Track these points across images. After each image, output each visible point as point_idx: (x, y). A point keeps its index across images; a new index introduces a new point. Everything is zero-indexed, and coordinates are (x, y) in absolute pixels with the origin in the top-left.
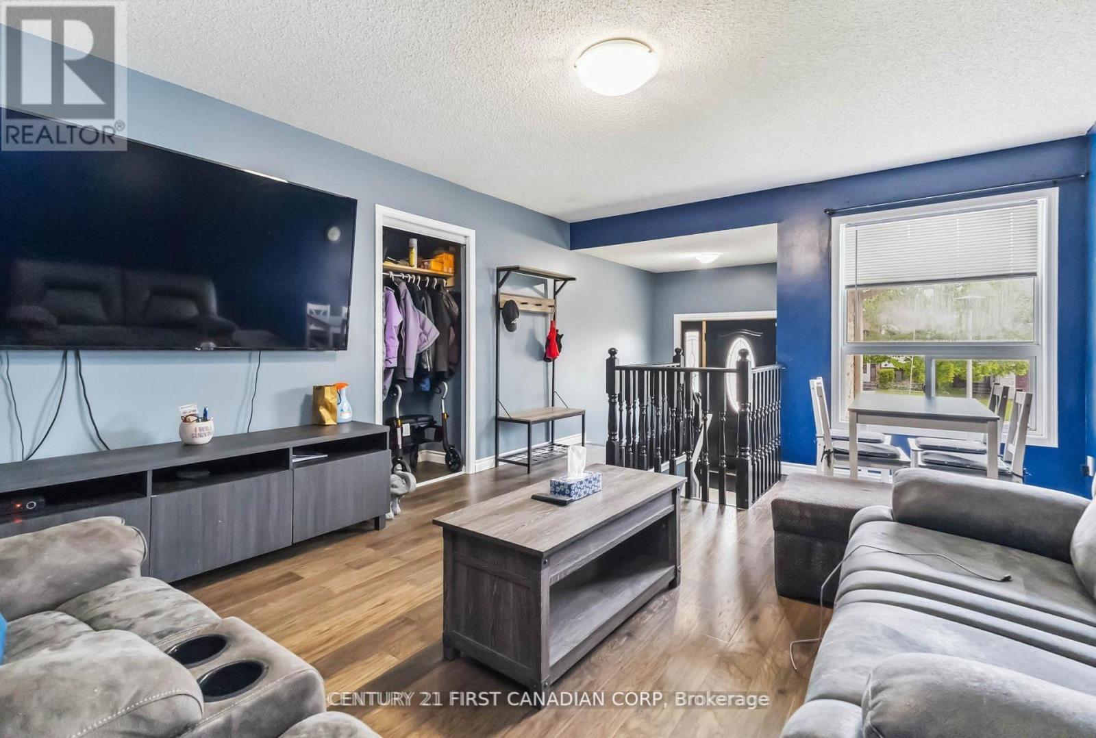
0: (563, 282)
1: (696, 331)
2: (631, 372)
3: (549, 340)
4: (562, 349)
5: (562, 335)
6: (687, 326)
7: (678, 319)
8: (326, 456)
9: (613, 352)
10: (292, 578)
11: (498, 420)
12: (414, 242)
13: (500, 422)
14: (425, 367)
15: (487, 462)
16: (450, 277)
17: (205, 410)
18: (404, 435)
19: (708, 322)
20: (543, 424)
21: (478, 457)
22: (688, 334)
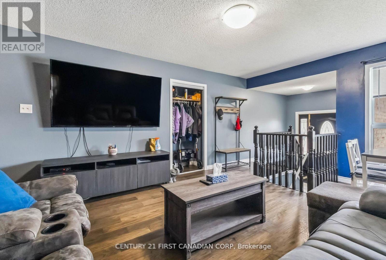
0: (242, 101)
1: (306, 118)
2: (269, 136)
3: (237, 123)
4: (242, 126)
5: (242, 121)
6: (301, 117)
7: (297, 114)
8: (150, 161)
9: (256, 127)
10: (135, 199)
11: (216, 152)
12: (186, 90)
13: (217, 153)
14: (189, 133)
15: (212, 166)
16: (200, 101)
17: (115, 145)
18: (183, 155)
19: (311, 115)
20: (235, 154)
21: (208, 164)
22: (302, 120)
